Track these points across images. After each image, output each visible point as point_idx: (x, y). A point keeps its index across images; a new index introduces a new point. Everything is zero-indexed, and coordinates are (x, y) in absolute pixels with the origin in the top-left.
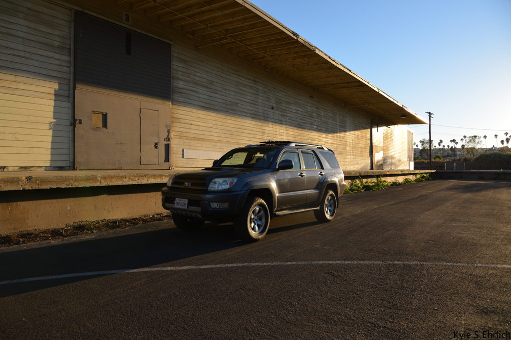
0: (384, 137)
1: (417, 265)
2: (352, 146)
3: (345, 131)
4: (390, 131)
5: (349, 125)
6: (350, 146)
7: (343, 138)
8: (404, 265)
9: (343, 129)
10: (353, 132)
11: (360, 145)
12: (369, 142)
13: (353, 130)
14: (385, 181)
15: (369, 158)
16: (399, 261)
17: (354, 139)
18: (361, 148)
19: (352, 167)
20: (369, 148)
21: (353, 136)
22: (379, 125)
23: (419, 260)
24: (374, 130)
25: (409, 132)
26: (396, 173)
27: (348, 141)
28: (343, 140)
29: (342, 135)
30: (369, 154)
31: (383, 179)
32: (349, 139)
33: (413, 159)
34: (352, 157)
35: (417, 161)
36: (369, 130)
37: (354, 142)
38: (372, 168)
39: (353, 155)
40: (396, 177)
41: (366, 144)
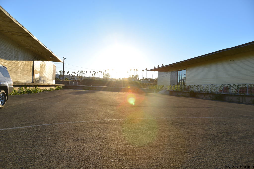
0: (40, 66)
1: (49, 125)
2: (21, 69)
3: (18, 60)
4: (44, 64)
5: (21, 57)
6: (20, 69)
7: (16, 64)
8: (42, 126)
9: (16, 59)
10: (23, 61)
11: (27, 69)
12: (32, 68)
13: (23, 60)
14: (40, 89)
15: (32, 77)
16: (40, 124)
17: (23, 66)
18: (27, 70)
19: (21, 81)
20: (32, 71)
21: (23, 63)
22: (38, 59)
23: (50, 123)
24: (35, 62)
25: (53, 65)
26: (46, 85)
27: (19, 66)
28: (16, 65)
29: (16, 62)
30: (32, 74)
31: (38, 88)
32: (20, 65)
33: (55, 79)
34: (21, 75)
35: (57, 80)
36: (32, 61)
37: (23, 67)
38: (33, 82)
39: (22, 74)
40: (45, 87)
41: (30, 69)
